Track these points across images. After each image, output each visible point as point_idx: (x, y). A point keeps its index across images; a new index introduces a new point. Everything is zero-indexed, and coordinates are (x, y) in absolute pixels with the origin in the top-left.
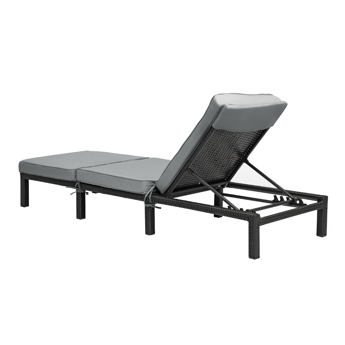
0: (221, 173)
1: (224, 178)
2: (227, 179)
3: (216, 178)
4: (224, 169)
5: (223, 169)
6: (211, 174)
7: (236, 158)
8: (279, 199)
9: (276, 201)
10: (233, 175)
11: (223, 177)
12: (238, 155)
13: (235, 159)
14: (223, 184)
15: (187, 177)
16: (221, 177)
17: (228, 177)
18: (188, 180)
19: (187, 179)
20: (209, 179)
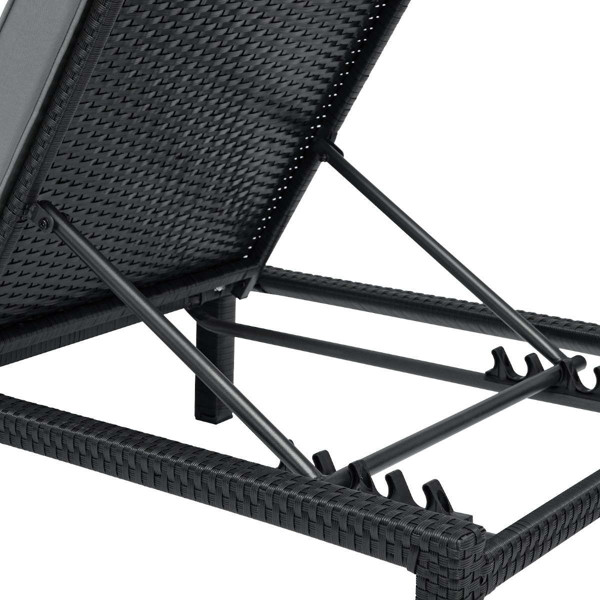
0: (218, 237)
1: (237, 249)
2: (250, 253)
3: (199, 254)
4: (229, 213)
5: (224, 216)
6: (170, 231)
7: (283, 143)
8: (520, 368)
9: (503, 375)
10: (275, 233)
11: (230, 248)
12: (288, 127)
13: (276, 146)
14: (235, 277)
15: (45, 259)
16: (222, 248)
17: (254, 244)
18: (54, 271)
19: (44, 269)
20: (166, 260)
